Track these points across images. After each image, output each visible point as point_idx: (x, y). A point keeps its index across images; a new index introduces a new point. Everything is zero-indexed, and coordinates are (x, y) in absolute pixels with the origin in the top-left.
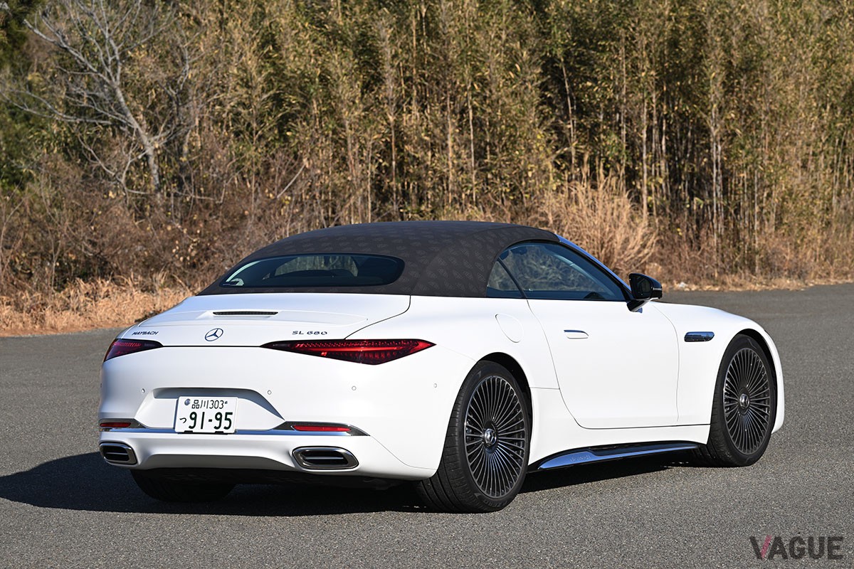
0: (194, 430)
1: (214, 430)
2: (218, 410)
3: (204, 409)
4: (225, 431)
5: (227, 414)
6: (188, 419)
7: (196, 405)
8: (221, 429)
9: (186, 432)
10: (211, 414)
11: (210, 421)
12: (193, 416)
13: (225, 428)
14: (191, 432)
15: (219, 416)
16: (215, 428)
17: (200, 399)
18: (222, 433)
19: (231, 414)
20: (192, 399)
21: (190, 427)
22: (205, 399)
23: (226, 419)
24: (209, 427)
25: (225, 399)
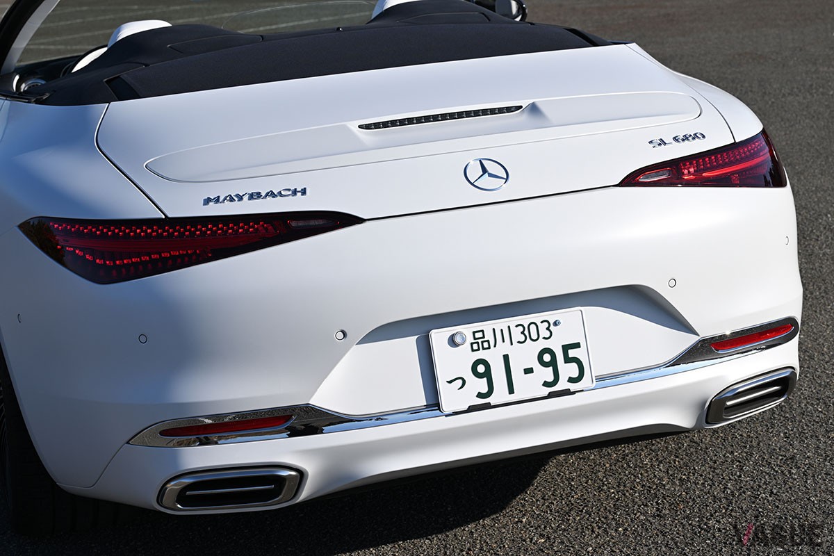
0: (492, 400)
1: (547, 390)
2: (542, 344)
3: (503, 348)
4: (573, 387)
5: (566, 348)
6: (469, 376)
7: (480, 343)
8: (562, 385)
9: (472, 409)
10: (524, 355)
11: (529, 371)
12: (481, 369)
13: (571, 380)
14: (488, 406)
15: (547, 358)
16: (546, 384)
17: (487, 326)
18: (567, 392)
19: (577, 345)
20: (467, 330)
21: (480, 395)
22: (501, 324)
23: (568, 360)
24: (529, 386)
25: (551, 316)
